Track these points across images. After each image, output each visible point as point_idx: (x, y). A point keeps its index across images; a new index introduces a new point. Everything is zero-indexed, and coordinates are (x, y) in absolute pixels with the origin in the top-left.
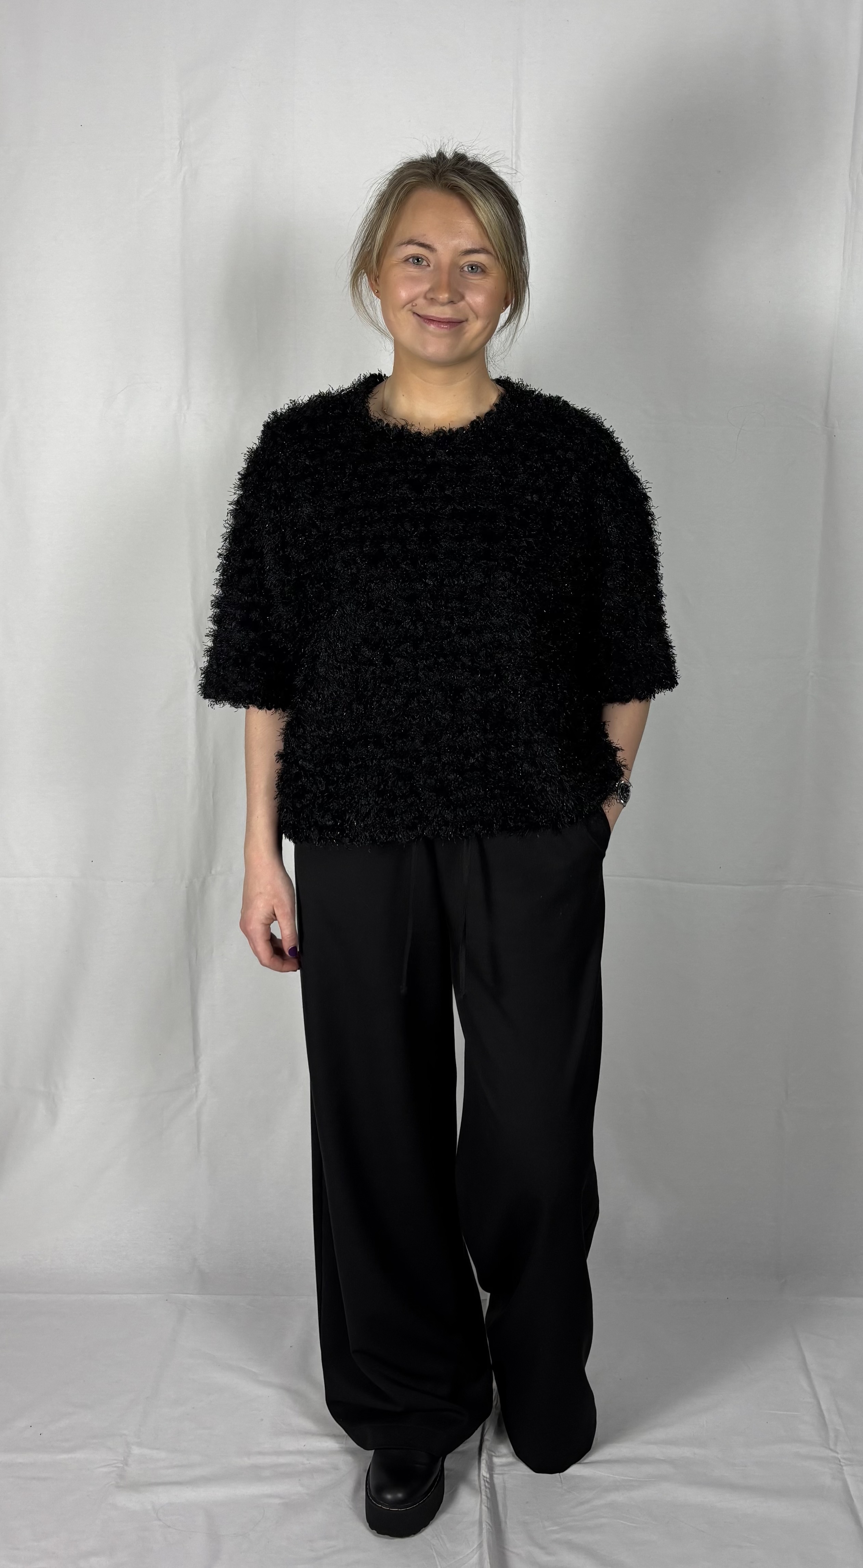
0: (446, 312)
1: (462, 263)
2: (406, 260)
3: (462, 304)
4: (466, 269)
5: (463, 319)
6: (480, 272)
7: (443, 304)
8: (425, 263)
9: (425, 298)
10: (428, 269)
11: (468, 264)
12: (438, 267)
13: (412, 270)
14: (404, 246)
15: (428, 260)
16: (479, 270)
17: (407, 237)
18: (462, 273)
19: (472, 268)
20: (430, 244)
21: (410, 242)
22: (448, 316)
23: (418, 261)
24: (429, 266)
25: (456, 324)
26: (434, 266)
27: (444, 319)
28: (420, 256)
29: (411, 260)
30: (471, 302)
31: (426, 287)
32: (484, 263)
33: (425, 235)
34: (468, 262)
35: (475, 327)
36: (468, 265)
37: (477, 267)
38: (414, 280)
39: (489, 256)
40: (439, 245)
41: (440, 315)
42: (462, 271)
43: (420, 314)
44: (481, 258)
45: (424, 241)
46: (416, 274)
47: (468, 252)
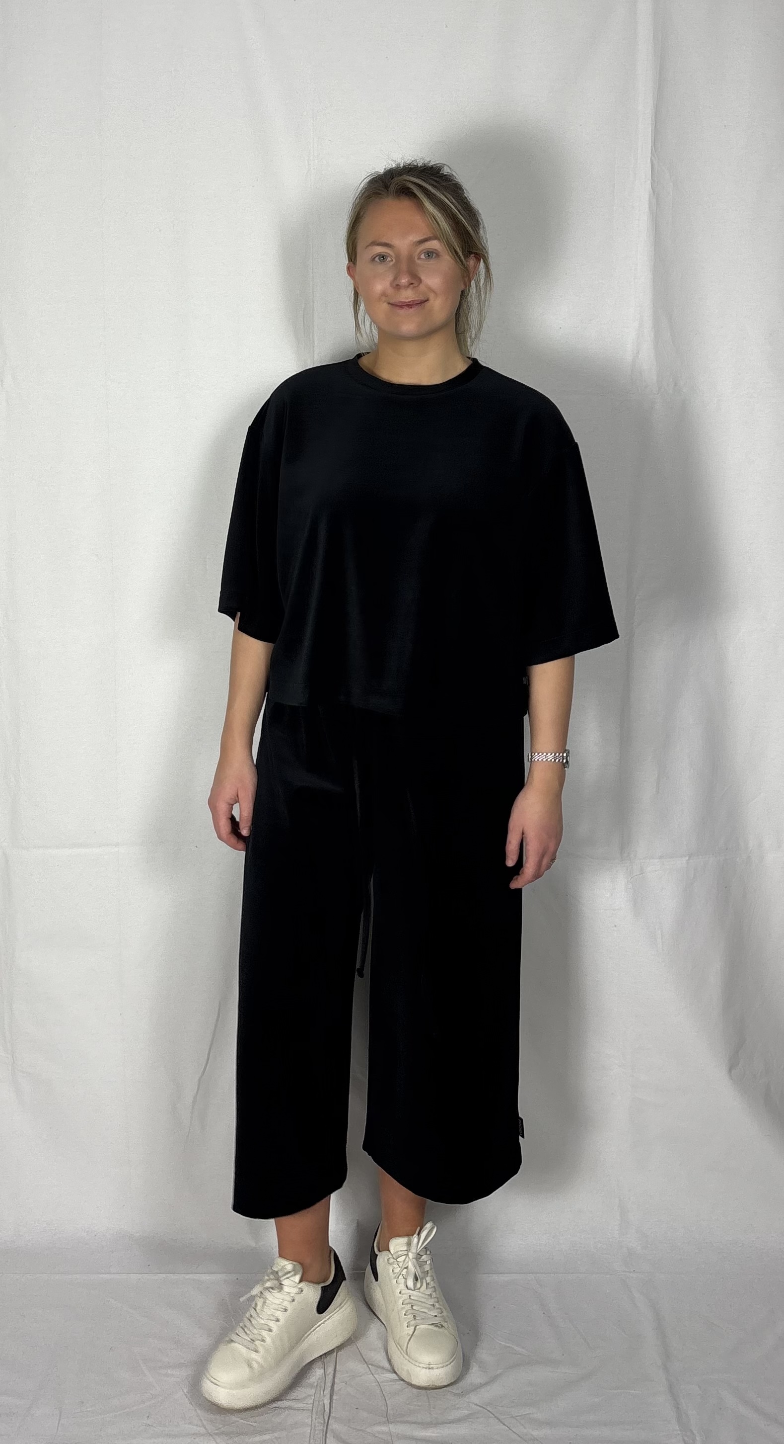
0: (409, 296)
1: (418, 252)
2: (373, 259)
3: (422, 287)
5: (425, 299)
6: (435, 257)
7: (406, 288)
8: (389, 259)
9: (393, 288)
11: (425, 251)
12: (398, 260)
15: (390, 256)
16: (434, 255)
18: (419, 262)
20: (388, 241)
21: (376, 243)
22: (412, 299)
25: (420, 303)
26: (395, 259)
27: (410, 302)
28: (383, 254)
29: (377, 259)
30: (430, 282)
31: (390, 279)
32: (436, 248)
34: (423, 250)
36: (425, 253)
37: (432, 252)
38: (383, 275)
40: (397, 242)
41: (408, 298)
42: (419, 258)
43: (391, 302)
44: (433, 244)
45: (383, 242)
46: (382, 270)
47: (422, 241)
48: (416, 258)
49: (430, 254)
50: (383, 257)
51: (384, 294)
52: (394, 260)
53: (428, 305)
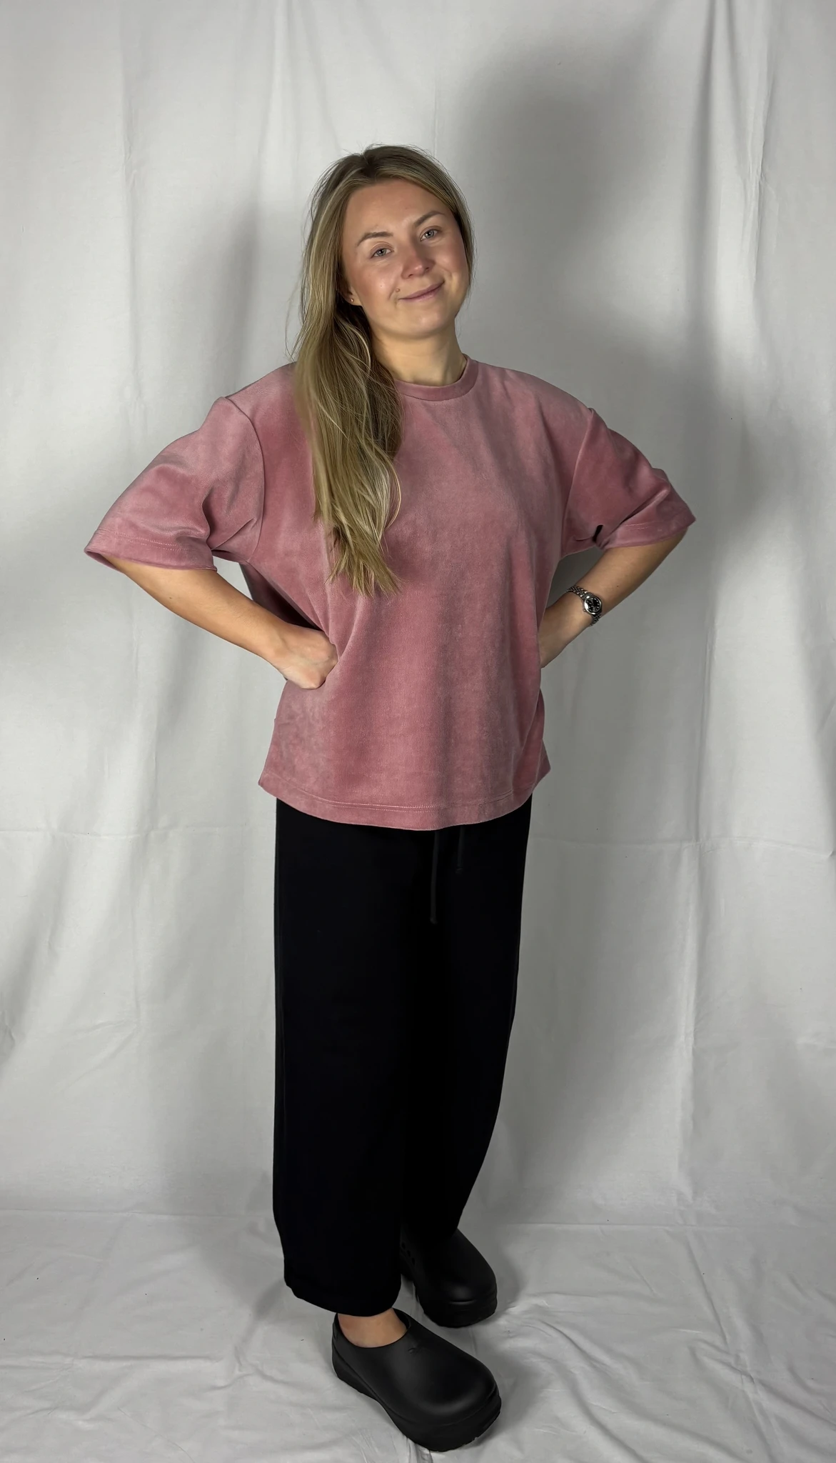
0: (426, 283)
1: (418, 234)
2: (370, 255)
4: (424, 237)
5: (441, 281)
6: (437, 234)
7: (421, 275)
9: (406, 279)
10: (394, 254)
13: (381, 262)
14: (362, 243)
16: (435, 232)
17: (361, 235)
19: (429, 235)
20: (385, 231)
21: (367, 236)
23: (382, 252)
24: (392, 251)
25: (438, 288)
26: (397, 248)
27: (426, 289)
29: (374, 255)
30: (441, 263)
31: (399, 270)
32: (436, 224)
33: (377, 225)
34: (424, 231)
35: (453, 283)
36: (425, 233)
37: (433, 231)
39: (436, 216)
40: (392, 228)
41: (421, 287)
43: (406, 296)
44: (432, 222)
45: (377, 231)
46: (386, 264)
47: (420, 222)
48: (420, 241)
49: (431, 233)
53: (446, 286)
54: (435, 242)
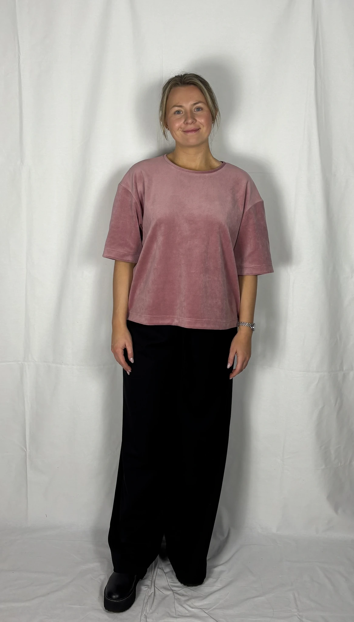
1: (194, 108)
2: (175, 113)
3: (197, 123)
5: (198, 128)
7: (191, 124)
8: (181, 112)
9: (185, 124)
10: (183, 114)
11: (196, 108)
12: (186, 112)
13: (178, 116)
14: (173, 108)
15: (182, 111)
16: (201, 109)
17: (173, 105)
18: (195, 112)
20: (181, 105)
21: (175, 106)
22: (193, 129)
24: (183, 113)
25: (197, 130)
27: (192, 130)
28: (179, 110)
29: (176, 113)
30: (200, 121)
31: (183, 121)
33: (179, 103)
35: (204, 129)
38: (180, 119)
39: (202, 103)
40: (184, 105)
41: (191, 128)
42: (195, 111)
43: (184, 130)
44: (200, 105)
45: (179, 105)
46: (179, 117)
47: (195, 104)
48: (193, 111)
49: (199, 109)
50: (178, 112)
51: (180, 127)
52: (184, 112)
53: (201, 130)
54: (199, 113)
